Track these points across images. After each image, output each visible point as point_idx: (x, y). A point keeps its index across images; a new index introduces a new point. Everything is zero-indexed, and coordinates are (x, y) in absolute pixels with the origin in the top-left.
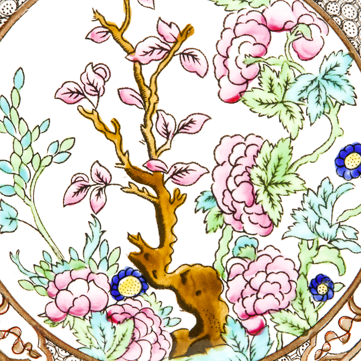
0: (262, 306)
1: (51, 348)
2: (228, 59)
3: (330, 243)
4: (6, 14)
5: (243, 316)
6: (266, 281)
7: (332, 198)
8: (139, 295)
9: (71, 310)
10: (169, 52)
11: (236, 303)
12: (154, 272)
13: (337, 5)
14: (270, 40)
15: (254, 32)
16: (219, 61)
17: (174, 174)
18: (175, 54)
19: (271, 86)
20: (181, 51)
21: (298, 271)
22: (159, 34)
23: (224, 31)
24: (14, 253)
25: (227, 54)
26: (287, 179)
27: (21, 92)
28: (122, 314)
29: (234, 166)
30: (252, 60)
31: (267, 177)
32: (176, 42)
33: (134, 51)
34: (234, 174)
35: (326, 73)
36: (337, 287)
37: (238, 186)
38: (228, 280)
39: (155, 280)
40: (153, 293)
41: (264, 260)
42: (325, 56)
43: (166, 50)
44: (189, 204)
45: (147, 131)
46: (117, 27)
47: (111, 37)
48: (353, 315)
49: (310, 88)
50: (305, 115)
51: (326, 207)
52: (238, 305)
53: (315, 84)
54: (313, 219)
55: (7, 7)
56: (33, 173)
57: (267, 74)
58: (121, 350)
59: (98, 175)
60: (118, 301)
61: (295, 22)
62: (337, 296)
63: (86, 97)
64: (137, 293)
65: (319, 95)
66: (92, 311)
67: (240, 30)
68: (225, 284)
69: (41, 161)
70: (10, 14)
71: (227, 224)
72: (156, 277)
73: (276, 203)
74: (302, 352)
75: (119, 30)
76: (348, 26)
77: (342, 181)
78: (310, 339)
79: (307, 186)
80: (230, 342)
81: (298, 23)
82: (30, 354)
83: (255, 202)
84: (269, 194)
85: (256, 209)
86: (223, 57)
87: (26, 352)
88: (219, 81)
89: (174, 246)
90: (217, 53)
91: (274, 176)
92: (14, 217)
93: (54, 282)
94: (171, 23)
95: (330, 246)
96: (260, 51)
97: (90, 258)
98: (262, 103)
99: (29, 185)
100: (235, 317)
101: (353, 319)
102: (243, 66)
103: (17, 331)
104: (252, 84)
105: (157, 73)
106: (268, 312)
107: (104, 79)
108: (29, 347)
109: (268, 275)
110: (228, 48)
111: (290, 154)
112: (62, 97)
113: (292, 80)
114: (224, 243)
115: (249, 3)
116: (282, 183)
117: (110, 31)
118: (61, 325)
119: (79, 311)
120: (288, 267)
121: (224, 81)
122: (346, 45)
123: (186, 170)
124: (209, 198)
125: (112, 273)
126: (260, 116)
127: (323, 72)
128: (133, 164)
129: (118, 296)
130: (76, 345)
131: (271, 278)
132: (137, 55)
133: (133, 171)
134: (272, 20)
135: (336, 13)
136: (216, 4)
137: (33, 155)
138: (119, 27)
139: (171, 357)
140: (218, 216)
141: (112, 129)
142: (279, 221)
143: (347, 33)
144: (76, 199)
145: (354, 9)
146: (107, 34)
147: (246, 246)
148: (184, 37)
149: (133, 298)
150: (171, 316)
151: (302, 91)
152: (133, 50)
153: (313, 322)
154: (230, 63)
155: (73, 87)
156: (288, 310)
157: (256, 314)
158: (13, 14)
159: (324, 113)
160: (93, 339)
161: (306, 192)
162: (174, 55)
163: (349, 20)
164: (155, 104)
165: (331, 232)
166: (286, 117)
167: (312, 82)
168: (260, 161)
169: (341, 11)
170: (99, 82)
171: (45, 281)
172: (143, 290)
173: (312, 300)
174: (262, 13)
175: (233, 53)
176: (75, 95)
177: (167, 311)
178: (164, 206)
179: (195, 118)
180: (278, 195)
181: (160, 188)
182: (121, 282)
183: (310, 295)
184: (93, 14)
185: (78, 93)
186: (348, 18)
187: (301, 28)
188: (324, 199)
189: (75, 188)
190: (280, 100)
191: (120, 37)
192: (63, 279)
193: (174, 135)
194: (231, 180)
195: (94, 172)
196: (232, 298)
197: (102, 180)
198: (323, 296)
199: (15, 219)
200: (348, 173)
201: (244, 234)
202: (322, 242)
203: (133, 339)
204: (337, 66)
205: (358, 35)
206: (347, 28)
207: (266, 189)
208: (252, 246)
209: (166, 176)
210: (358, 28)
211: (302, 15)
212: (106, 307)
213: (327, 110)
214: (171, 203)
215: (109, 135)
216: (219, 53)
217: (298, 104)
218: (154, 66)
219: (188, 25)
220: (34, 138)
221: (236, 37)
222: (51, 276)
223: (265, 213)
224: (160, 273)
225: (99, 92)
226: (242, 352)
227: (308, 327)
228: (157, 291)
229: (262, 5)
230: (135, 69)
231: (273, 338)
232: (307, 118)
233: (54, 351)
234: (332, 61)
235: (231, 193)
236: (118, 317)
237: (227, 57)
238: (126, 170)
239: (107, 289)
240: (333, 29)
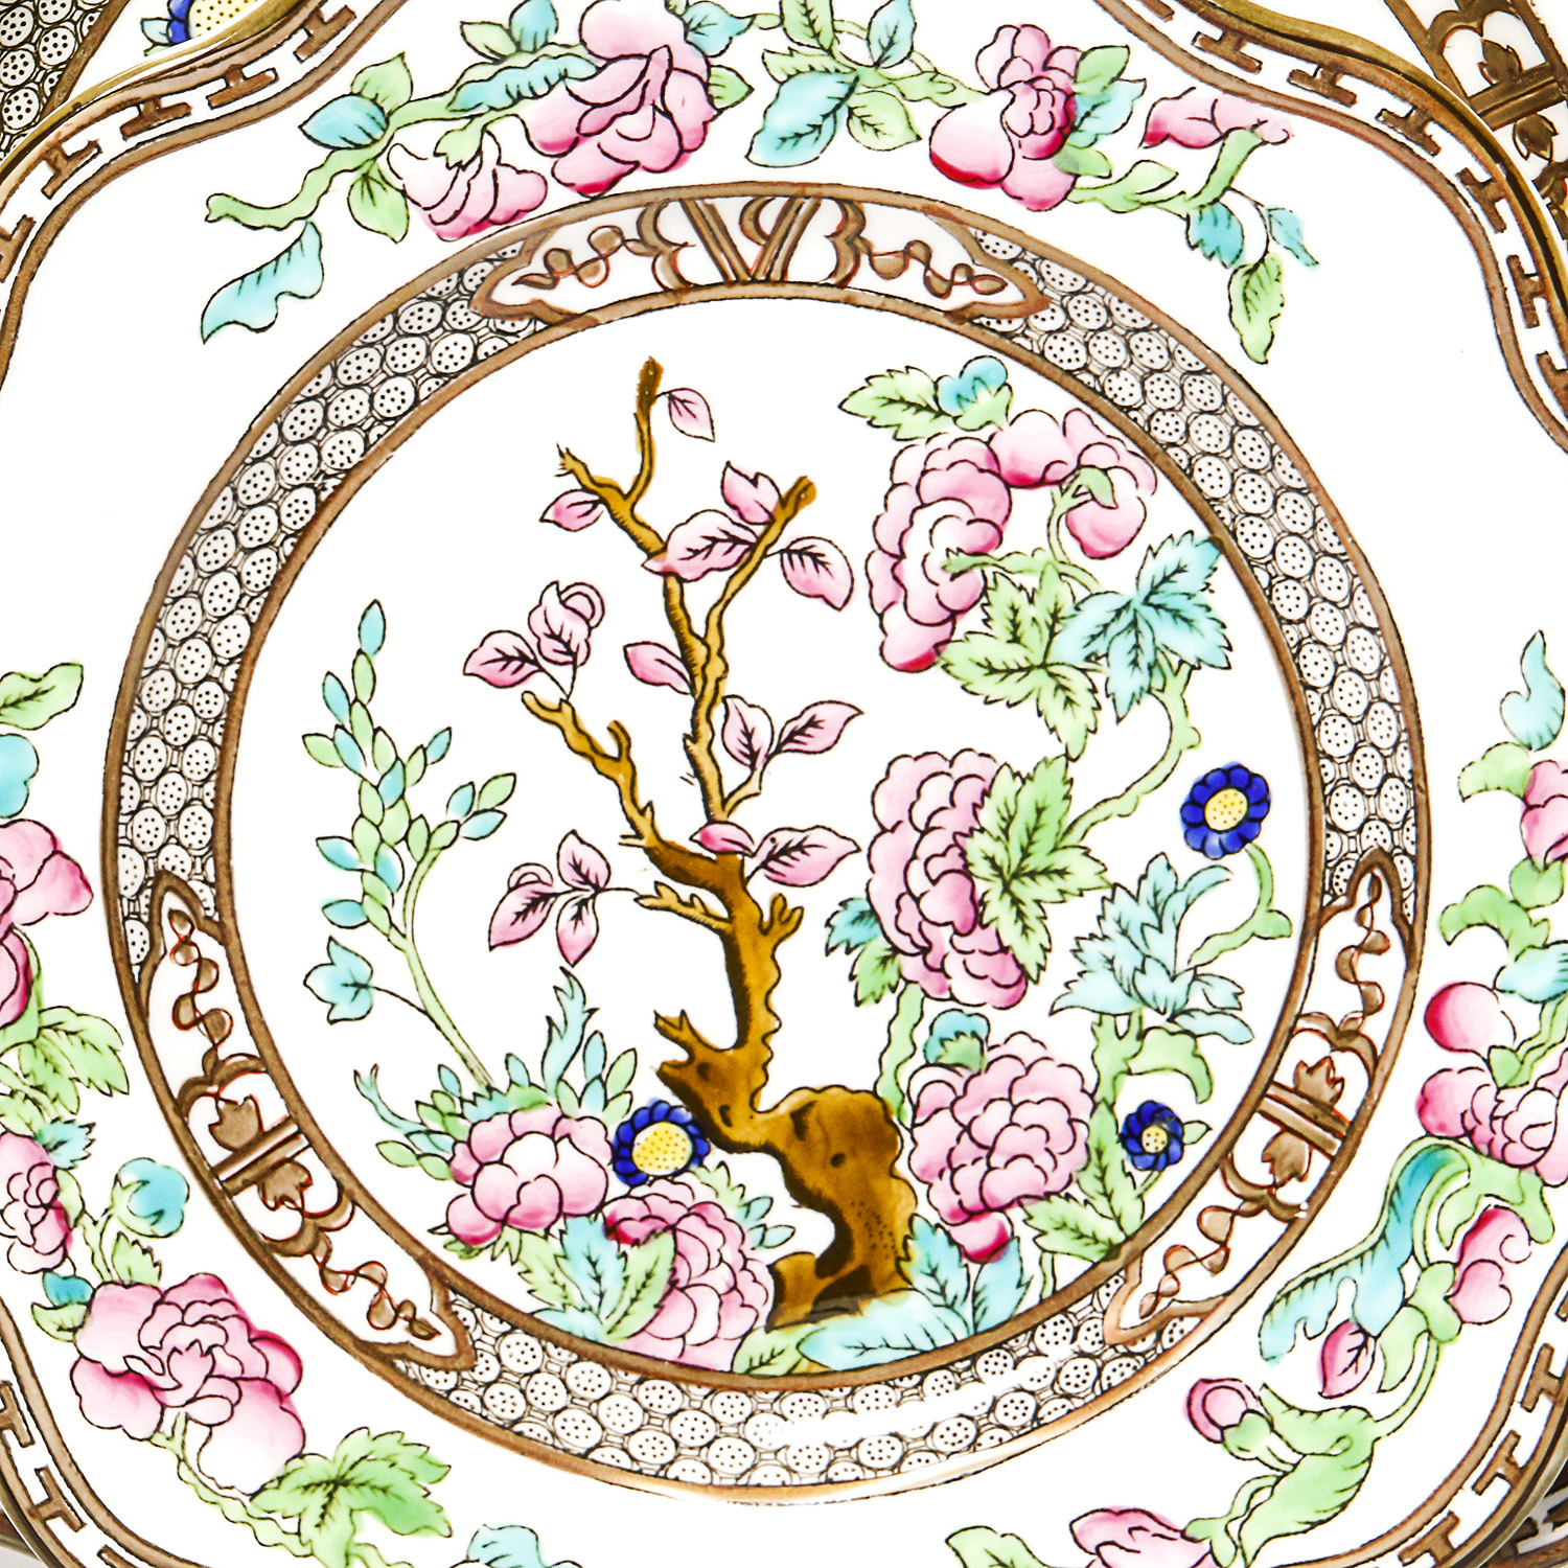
0: (1002, 1186)
1: (464, 1313)
2: (904, 562)
3: (1171, 1020)
4: (337, 466)
5: (953, 1215)
6: (1012, 1124)
7: (1176, 905)
8: (685, 1169)
9: (513, 1214)
10: (752, 547)
11: (936, 1181)
12: (724, 1111)
13: (1176, 418)
14: (1010, 510)
15: (969, 492)
16: (880, 566)
17: (772, 857)
18: (769, 552)
19: (1016, 625)
20: (782, 544)
21: (1092, 1096)
22: (727, 502)
23: (891, 490)
24: (365, 1074)
25: (901, 549)
26: (1060, 860)
27: (377, 661)
28: (643, 1219)
29: (923, 834)
30: (965, 561)
31: (1009, 857)
32: (769, 524)
33: (664, 549)
34: (923, 853)
35: (1154, 590)
36: (1191, 1132)
37: (934, 882)
38: (914, 1125)
39: (725, 1130)
40: (722, 1164)
41: (1004, 1072)
42: (1150, 548)
43: (744, 542)
44: (811, 933)
45: (698, 750)
46: (619, 490)
47: (606, 516)
48: (1234, 1203)
49: (1113, 629)
50: (1101, 696)
51: (1160, 929)
52: (941, 1186)
53: (1126, 618)
54: (1127, 960)
55: (340, 447)
56: (410, 866)
57: (1003, 596)
58: (643, 1311)
59: (577, 867)
60: (633, 1186)
61: (1073, 464)
62: (1193, 1155)
63: (541, 669)
64: (681, 1165)
65: (1137, 646)
66: (566, 1215)
67: (932, 486)
68: (906, 1135)
69: (430, 835)
70: (348, 466)
71: (908, 982)
72: (728, 1123)
73: (1032, 922)
74: (1105, 1301)
75: (626, 497)
76: (1207, 470)
77: (1200, 861)
78: (1126, 1267)
79: (1111, 877)
80: (922, 1282)
81: (1079, 466)
82: (411, 1329)
83: (978, 922)
84: (1016, 902)
85: (981, 939)
86: (892, 555)
87: (402, 1324)
88: (881, 616)
89: (774, 1041)
90: (875, 547)
91: (1025, 854)
92: (363, 981)
93: (469, 1143)
94: (758, 475)
95: (1173, 1028)
96: (984, 537)
97: (560, 1079)
98: (992, 671)
99: (399, 897)
100: (934, 1219)
101: (1235, 1213)
102: (943, 578)
103: (376, 1273)
104: (965, 623)
105: (724, 601)
106: (1018, 1201)
107: (587, 621)
108: (408, 1312)
109: (1015, 1108)
110: (903, 533)
111: (1067, 797)
112: (482, 671)
113: (1067, 609)
114: (900, 1029)
115: (955, 419)
116: (1047, 872)
117: (603, 501)
118: (487, 1254)
119: (535, 1215)
120: (1068, 1086)
121: (895, 616)
122: (1202, 517)
123: (800, 847)
124: (861, 916)
125: (616, 1116)
126: (987, 702)
127: (1145, 588)
128: (665, 836)
129: (631, 1175)
130: (527, 1305)
131: (1025, 1115)
132: (672, 558)
133: (666, 854)
134: (1013, 459)
135: (1175, 438)
136: (870, 423)
137: (411, 822)
138: (626, 491)
139: (769, 1328)
140: (884, 961)
141: (611, 748)
142: (1041, 968)
143: (1205, 487)
144: (522, 928)
145: (1221, 427)
146: (594, 508)
147: (958, 1034)
148: (789, 509)
149: (672, 1178)
150: (769, 1220)
151: (1093, 638)
152: (660, 546)
153: (1132, 1223)
154: (910, 570)
155: (509, 645)
156: (1068, 1197)
157: (985, 1209)
158: (356, 466)
159: (1149, 691)
160: (570, 1287)
161: (1108, 893)
162: (765, 555)
163: (1209, 454)
164: (718, 680)
165: (1173, 993)
166: (1053, 704)
167: (1118, 613)
168: (989, 817)
169: (1187, 432)
170: (576, 630)
171: (447, 1141)
172: (697, 1157)
173: (1129, 1167)
174: (987, 444)
175: (915, 545)
176: (515, 664)
177: (758, 1208)
178: (744, 941)
179: (820, 713)
180: (1038, 902)
181: (735, 894)
182: (640, 1138)
183: (1123, 1154)
184: (559, 460)
185: (523, 658)
186: (1207, 449)
187: (1088, 478)
188: (1155, 909)
189: (517, 901)
190: (1038, 660)
191: (624, 514)
192: (490, 1135)
193: (769, 757)
194: (916, 868)
195: (565, 859)
196: (924, 1171)
197: (586, 880)
198: (1157, 1155)
199: (365, 986)
200: (1214, 840)
201: (953, 1005)
202: (1151, 1018)
203: (673, 1283)
204: (1179, 570)
205: (1232, 491)
206: (1203, 475)
207: (1006, 889)
208: (974, 1035)
209: (750, 864)
210: (1232, 475)
211: (1089, 446)
212: (603, 1204)
213: (1157, 683)
214: (765, 931)
215: (602, 763)
216: (880, 548)
217: (1084, 671)
218: (715, 584)
219: (801, 479)
220: (411, 778)
221: (923, 505)
222: (460, 1128)
223: (1004, 950)
224: (739, 1111)
225: (574, 655)
226: (950, 1307)
227: (1119, 1238)
228: (733, 1160)
229: (988, 423)
230: (667, 593)
231: (1032, 1268)
232: (1106, 703)
233: (471, 1322)
234: (1168, 558)
235: (917, 900)
236: (633, 1229)
237: (901, 556)
238: (648, 851)
239: (605, 1157)
240: (1168, 477)
